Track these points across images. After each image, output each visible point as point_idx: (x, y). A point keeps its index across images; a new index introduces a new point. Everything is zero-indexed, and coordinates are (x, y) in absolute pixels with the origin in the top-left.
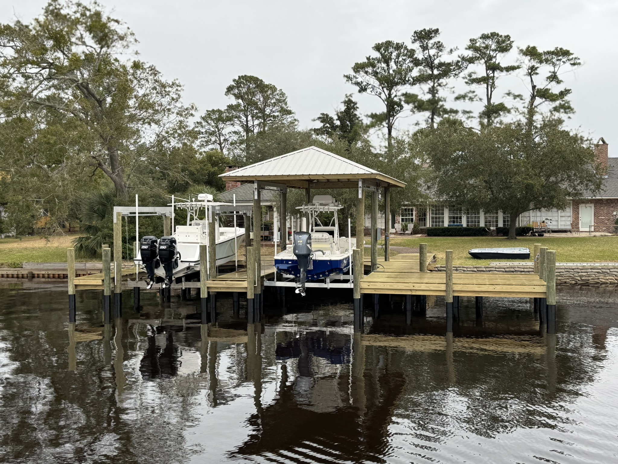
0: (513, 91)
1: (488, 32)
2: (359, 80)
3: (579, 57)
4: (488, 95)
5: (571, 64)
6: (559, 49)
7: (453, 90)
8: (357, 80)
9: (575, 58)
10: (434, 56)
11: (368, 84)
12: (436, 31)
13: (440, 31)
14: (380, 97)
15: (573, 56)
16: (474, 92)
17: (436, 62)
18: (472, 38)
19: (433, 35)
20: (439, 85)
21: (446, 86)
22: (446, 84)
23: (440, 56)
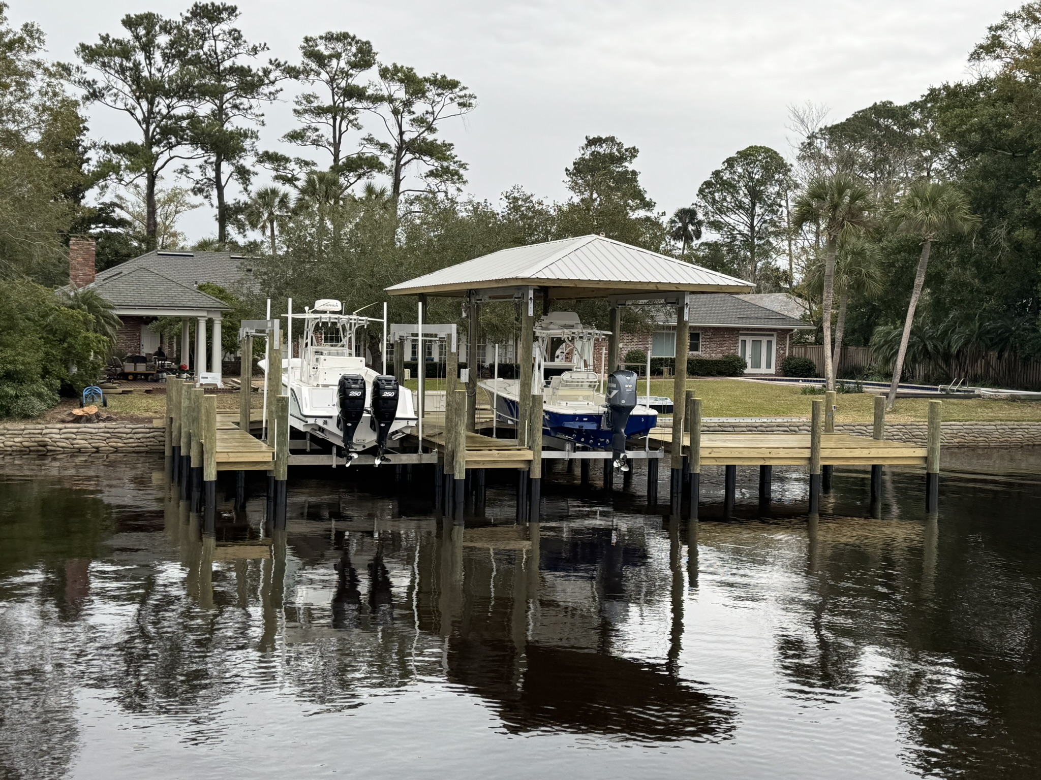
0: (376, 137)
1: (336, 30)
2: (89, 78)
3: (476, 95)
4: (334, 137)
5: (459, 104)
6: (439, 77)
7: (261, 118)
8: (84, 76)
9: (471, 96)
10: (223, 53)
11: (108, 88)
12: (232, 10)
13: (237, 12)
14: (132, 114)
15: (467, 92)
16: (316, 130)
17: (227, 64)
18: (309, 36)
19: (224, 15)
20: (235, 106)
21: (249, 112)
22: (251, 108)
23: (236, 55)
